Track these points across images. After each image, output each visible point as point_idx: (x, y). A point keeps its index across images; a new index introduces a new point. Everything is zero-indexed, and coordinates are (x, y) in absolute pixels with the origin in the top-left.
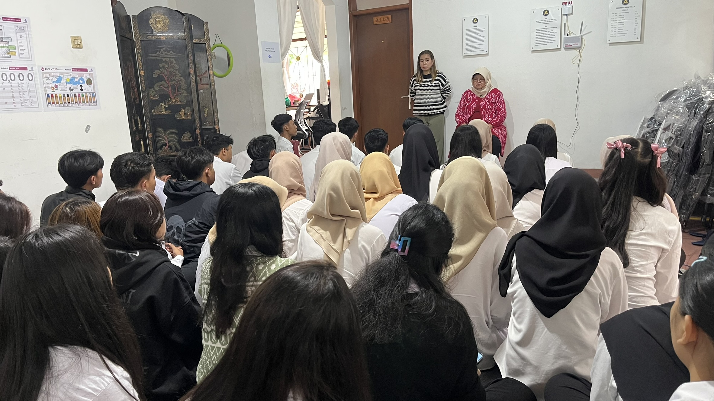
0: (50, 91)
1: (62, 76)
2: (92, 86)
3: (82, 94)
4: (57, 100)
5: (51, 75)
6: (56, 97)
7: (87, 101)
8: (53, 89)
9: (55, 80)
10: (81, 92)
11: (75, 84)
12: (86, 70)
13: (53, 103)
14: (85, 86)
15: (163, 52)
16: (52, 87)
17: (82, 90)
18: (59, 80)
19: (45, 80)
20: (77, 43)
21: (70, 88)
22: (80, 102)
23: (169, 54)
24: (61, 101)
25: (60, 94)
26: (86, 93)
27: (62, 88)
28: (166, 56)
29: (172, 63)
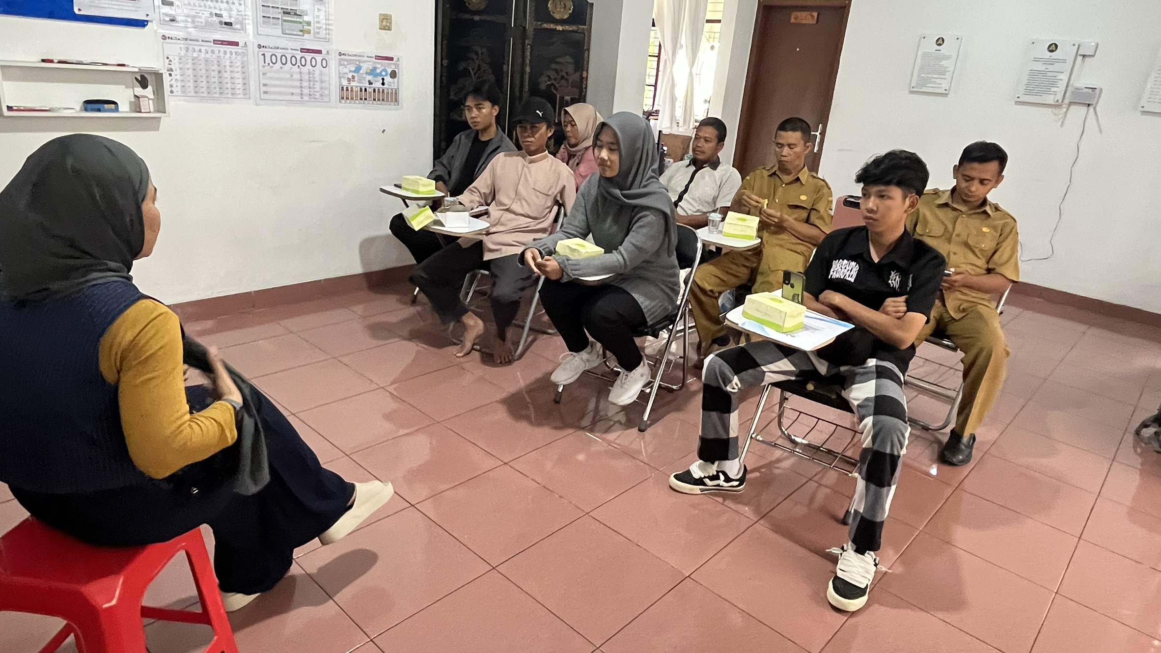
0: (345, 83)
1: (362, 64)
2: (396, 80)
3: (383, 90)
4: (352, 95)
5: (350, 62)
6: (352, 91)
7: (388, 98)
8: (349, 80)
9: (353, 69)
10: (381, 86)
11: (376, 75)
12: (391, 59)
13: (347, 98)
14: (388, 79)
16: (348, 78)
17: (383, 84)
18: (358, 69)
19: (341, 68)
20: (386, 23)
21: (369, 81)
22: (379, 100)
24: (357, 96)
25: (356, 87)
26: (388, 89)
27: (360, 81)
28: (477, 43)
29: (484, 54)
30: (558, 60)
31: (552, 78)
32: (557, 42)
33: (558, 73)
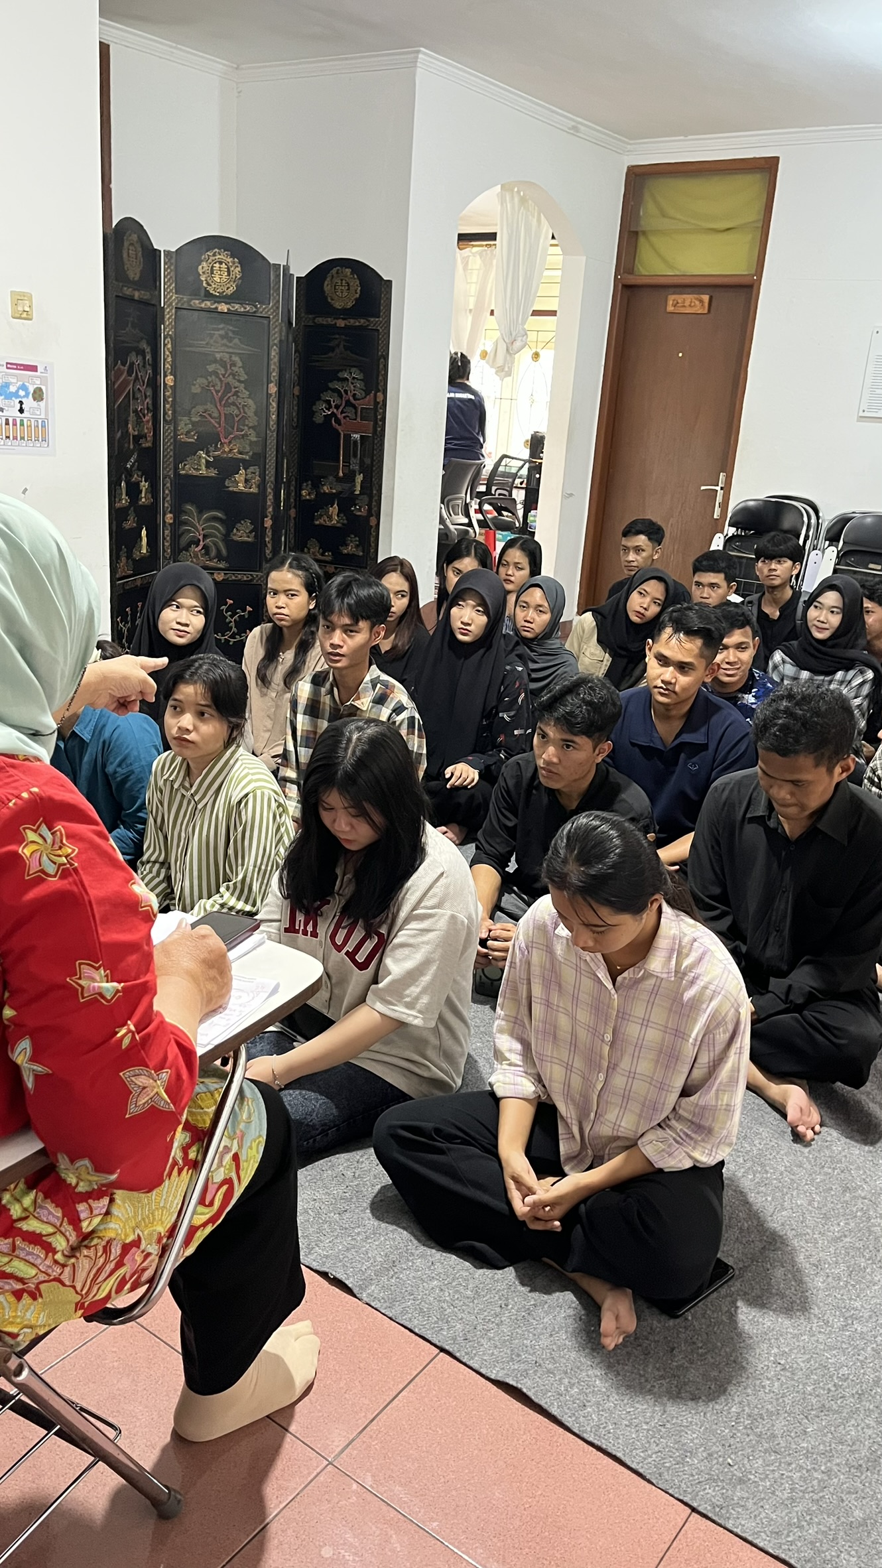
2: (42, 404)
3: (22, 421)
7: (30, 437)
10: (19, 415)
11: (9, 396)
12: (33, 368)
14: (29, 403)
15: (219, 339)
17: (21, 411)
20: (22, 309)
22: (15, 438)
23: (231, 344)
26: (29, 419)
28: (223, 349)
29: (235, 366)
30: (340, 375)
31: (333, 404)
32: (338, 345)
33: (341, 396)
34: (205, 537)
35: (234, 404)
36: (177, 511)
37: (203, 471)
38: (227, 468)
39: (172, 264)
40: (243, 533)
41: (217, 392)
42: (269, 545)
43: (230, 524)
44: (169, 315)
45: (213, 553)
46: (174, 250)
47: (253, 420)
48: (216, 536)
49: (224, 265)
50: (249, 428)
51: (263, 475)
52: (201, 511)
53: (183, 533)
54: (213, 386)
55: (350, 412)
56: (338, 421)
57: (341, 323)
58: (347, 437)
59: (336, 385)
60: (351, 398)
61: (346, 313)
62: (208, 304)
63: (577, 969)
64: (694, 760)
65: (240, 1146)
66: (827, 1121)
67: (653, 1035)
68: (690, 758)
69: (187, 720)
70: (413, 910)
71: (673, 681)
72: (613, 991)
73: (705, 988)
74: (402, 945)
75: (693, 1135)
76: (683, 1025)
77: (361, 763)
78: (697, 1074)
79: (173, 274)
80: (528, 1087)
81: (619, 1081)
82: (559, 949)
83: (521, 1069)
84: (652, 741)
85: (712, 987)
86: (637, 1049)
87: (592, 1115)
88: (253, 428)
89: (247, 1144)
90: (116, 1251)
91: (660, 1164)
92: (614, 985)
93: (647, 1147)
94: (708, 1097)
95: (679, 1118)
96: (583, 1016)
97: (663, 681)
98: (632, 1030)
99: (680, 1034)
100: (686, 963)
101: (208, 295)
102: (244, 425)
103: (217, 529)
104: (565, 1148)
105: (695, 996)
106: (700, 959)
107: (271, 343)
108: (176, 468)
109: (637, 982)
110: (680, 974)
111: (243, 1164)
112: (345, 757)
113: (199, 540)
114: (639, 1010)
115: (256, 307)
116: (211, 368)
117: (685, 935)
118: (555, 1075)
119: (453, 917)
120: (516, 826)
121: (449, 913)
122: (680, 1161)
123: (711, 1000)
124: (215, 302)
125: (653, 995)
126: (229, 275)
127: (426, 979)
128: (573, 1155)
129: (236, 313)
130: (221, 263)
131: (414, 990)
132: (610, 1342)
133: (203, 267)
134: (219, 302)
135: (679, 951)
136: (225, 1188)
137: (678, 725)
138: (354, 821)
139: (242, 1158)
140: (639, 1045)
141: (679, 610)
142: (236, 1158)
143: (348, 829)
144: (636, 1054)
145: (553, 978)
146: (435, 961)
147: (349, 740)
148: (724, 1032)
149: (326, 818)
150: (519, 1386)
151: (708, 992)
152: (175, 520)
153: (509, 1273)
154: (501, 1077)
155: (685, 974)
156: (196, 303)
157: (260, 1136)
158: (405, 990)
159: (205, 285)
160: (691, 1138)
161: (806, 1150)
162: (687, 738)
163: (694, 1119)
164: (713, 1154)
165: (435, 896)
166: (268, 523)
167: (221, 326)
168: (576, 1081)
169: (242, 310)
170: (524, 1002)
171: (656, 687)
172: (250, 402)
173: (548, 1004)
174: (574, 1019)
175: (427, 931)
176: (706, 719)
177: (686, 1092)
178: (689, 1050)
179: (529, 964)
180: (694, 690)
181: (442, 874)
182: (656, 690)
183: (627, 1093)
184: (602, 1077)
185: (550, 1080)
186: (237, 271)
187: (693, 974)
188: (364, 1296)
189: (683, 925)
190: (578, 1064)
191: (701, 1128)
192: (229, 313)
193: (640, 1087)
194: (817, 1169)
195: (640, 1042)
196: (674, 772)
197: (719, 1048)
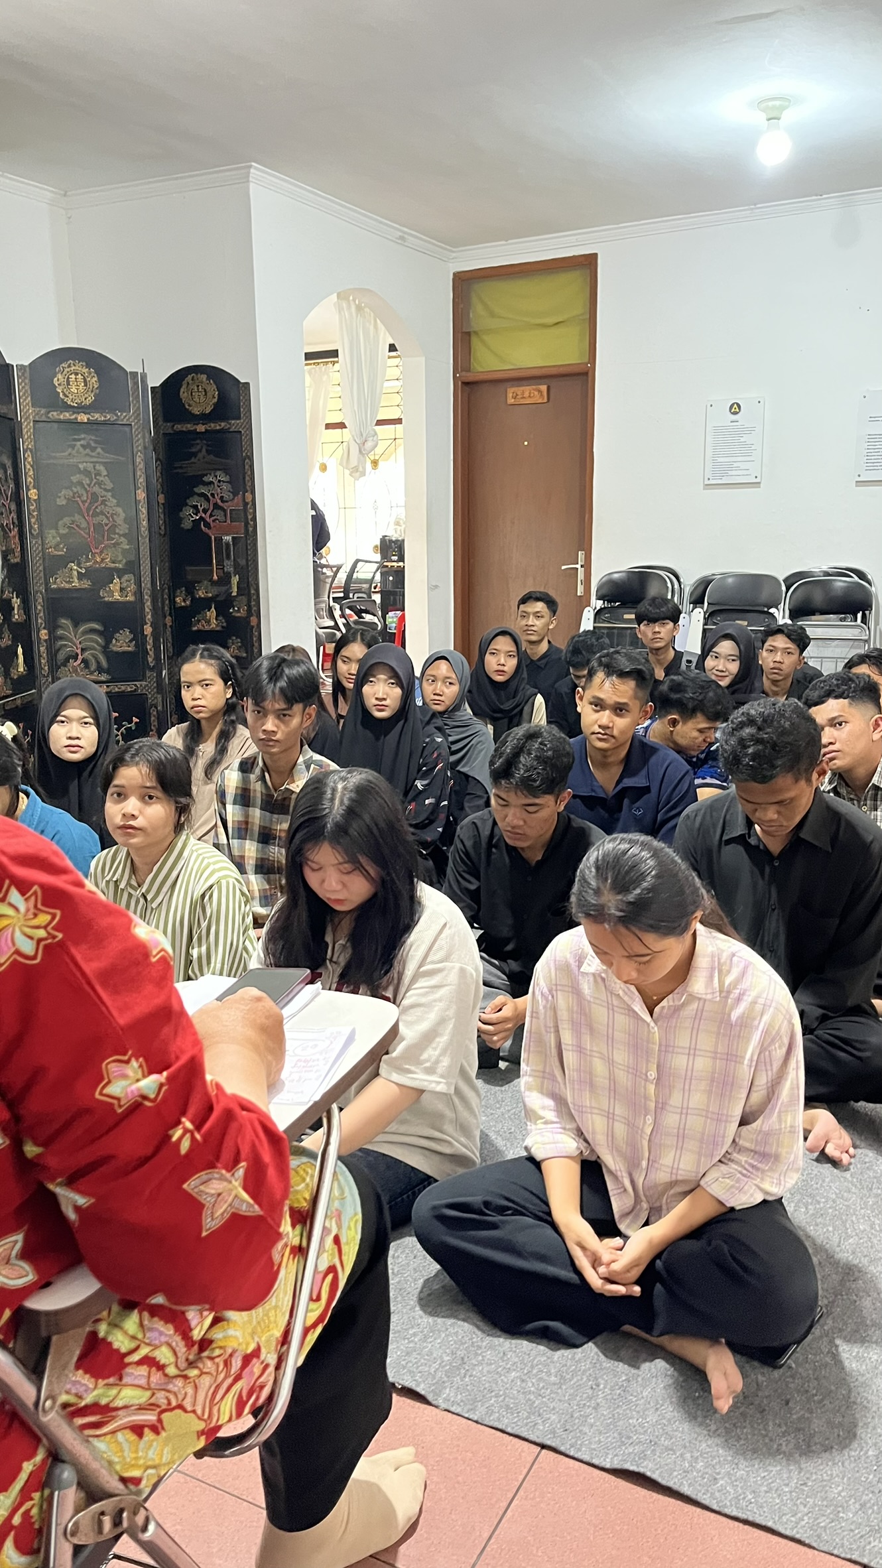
15: (81, 449)
23: (93, 454)
28: (87, 459)
29: (100, 475)
30: (205, 479)
31: (201, 509)
32: (200, 451)
33: (208, 500)
34: (83, 650)
35: (102, 513)
36: (52, 627)
37: (76, 583)
38: (101, 577)
39: (25, 378)
40: (123, 642)
41: (84, 502)
42: (151, 653)
43: (108, 635)
44: (27, 429)
45: (93, 667)
46: (26, 363)
47: (123, 528)
48: (95, 650)
49: (80, 376)
50: (120, 535)
51: (139, 583)
52: (76, 625)
53: (59, 650)
54: (79, 497)
55: (219, 515)
56: (207, 525)
57: (201, 428)
58: (219, 540)
59: (202, 489)
60: (219, 501)
61: (205, 418)
62: (67, 415)
63: (610, 1008)
64: (637, 804)
65: (339, 1227)
66: (858, 1143)
67: (702, 1064)
68: (634, 803)
69: (132, 804)
70: (420, 967)
71: (611, 725)
72: (652, 1024)
73: (754, 1002)
74: (412, 1006)
75: (759, 1165)
76: (735, 1047)
77: (351, 812)
78: (756, 1097)
79: (27, 387)
80: (571, 1145)
81: (671, 1120)
82: (586, 988)
83: (558, 1125)
84: (593, 790)
85: (762, 1001)
86: (688, 1081)
87: (644, 1163)
88: (124, 535)
89: (345, 1226)
90: (237, 1363)
91: (730, 1204)
92: (652, 1016)
93: (712, 1186)
94: (771, 1121)
95: (741, 1150)
96: (621, 1056)
97: (600, 726)
98: (679, 1062)
99: (732, 1057)
100: (727, 982)
101: (68, 407)
102: (115, 534)
103: (97, 642)
104: (618, 1205)
105: (744, 1013)
106: (743, 974)
107: (135, 450)
108: (47, 583)
109: (677, 1009)
110: (725, 993)
111: (344, 1248)
112: (331, 808)
113: (77, 655)
114: (683, 1040)
115: (117, 415)
116: (74, 479)
117: (723, 951)
118: (596, 1126)
119: (462, 970)
120: (479, 888)
121: (458, 965)
122: (752, 1195)
123: (762, 1015)
124: (74, 413)
125: (697, 1021)
126: (86, 385)
127: (443, 1040)
128: (627, 1210)
129: (96, 423)
130: (76, 374)
131: (430, 1054)
132: (724, 1404)
133: (59, 379)
134: (78, 413)
135: (719, 968)
136: (330, 1277)
137: (617, 771)
138: (346, 878)
139: (343, 1240)
140: (688, 1077)
141: (607, 655)
142: (337, 1240)
143: (339, 887)
144: (687, 1087)
145: (583, 1020)
146: (450, 1019)
147: (334, 790)
148: (780, 1047)
149: (313, 879)
150: (641, 1470)
151: (759, 1007)
152: (50, 636)
153: (590, 1349)
154: (538, 1138)
155: (729, 992)
156: (54, 415)
157: (356, 1214)
158: (421, 1055)
159: (61, 395)
160: (757, 1169)
161: (847, 1175)
162: (628, 782)
163: (758, 1148)
164: (783, 1183)
165: (440, 949)
166: (148, 630)
167: (83, 436)
168: (620, 1129)
169: (103, 419)
170: (554, 1052)
171: (593, 733)
172: (119, 510)
173: (580, 1049)
174: (610, 1063)
175: (438, 987)
176: (645, 761)
177: (743, 1122)
178: (745, 1071)
179: (554, 1009)
180: (630, 734)
181: (445, 925)
182: (594, 736)
183: (681, 1131)
184: (650, 1119)
185: (594, 1133)
186: (94, 381)
187: (738, 991)
188: (440, 1402)
189: (718, 942)
190: (619, 1110)
191: (766, 1156)
192: (89, 423)
193: (695, 1123)
194: (865, 1192)
195: (689, 1073)
196: (618, 820)
197: (776, 1065)
